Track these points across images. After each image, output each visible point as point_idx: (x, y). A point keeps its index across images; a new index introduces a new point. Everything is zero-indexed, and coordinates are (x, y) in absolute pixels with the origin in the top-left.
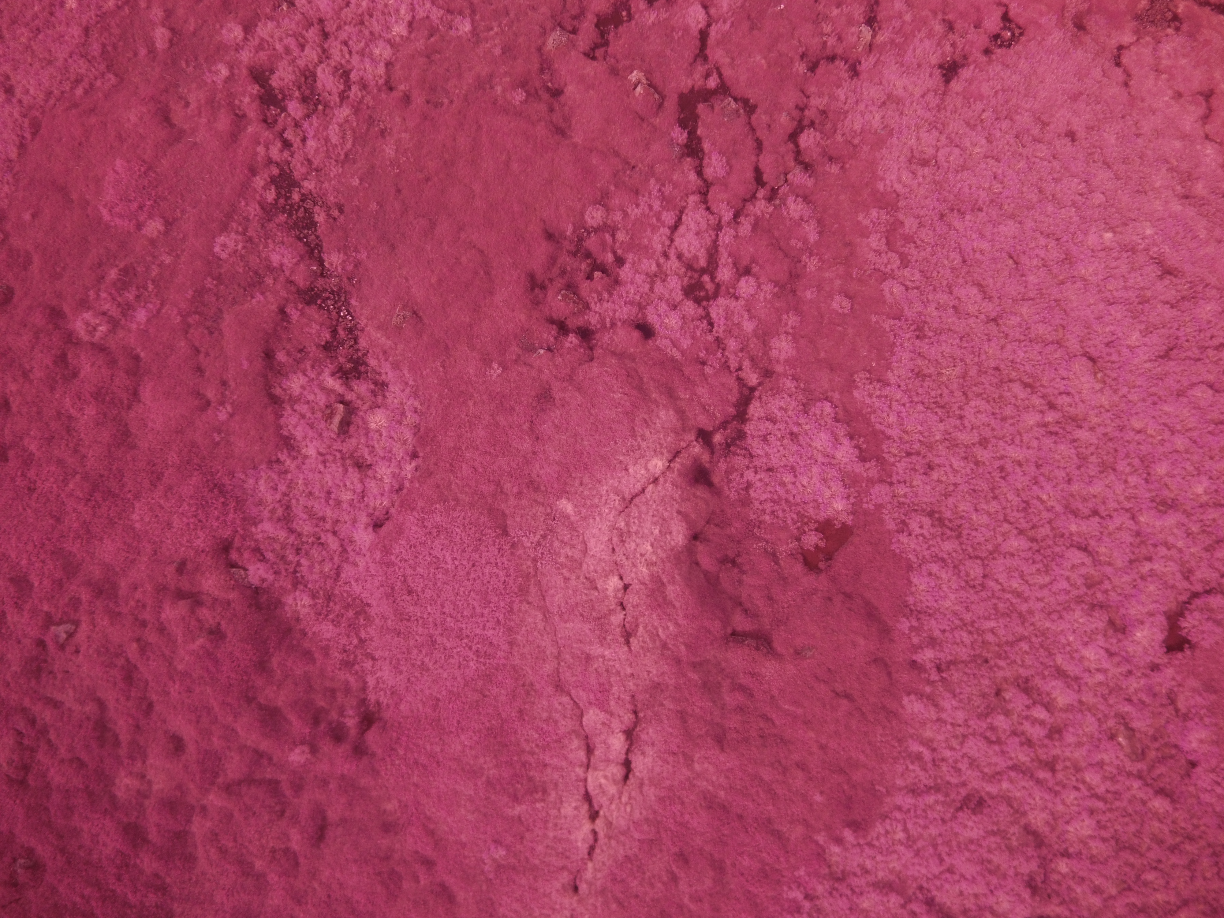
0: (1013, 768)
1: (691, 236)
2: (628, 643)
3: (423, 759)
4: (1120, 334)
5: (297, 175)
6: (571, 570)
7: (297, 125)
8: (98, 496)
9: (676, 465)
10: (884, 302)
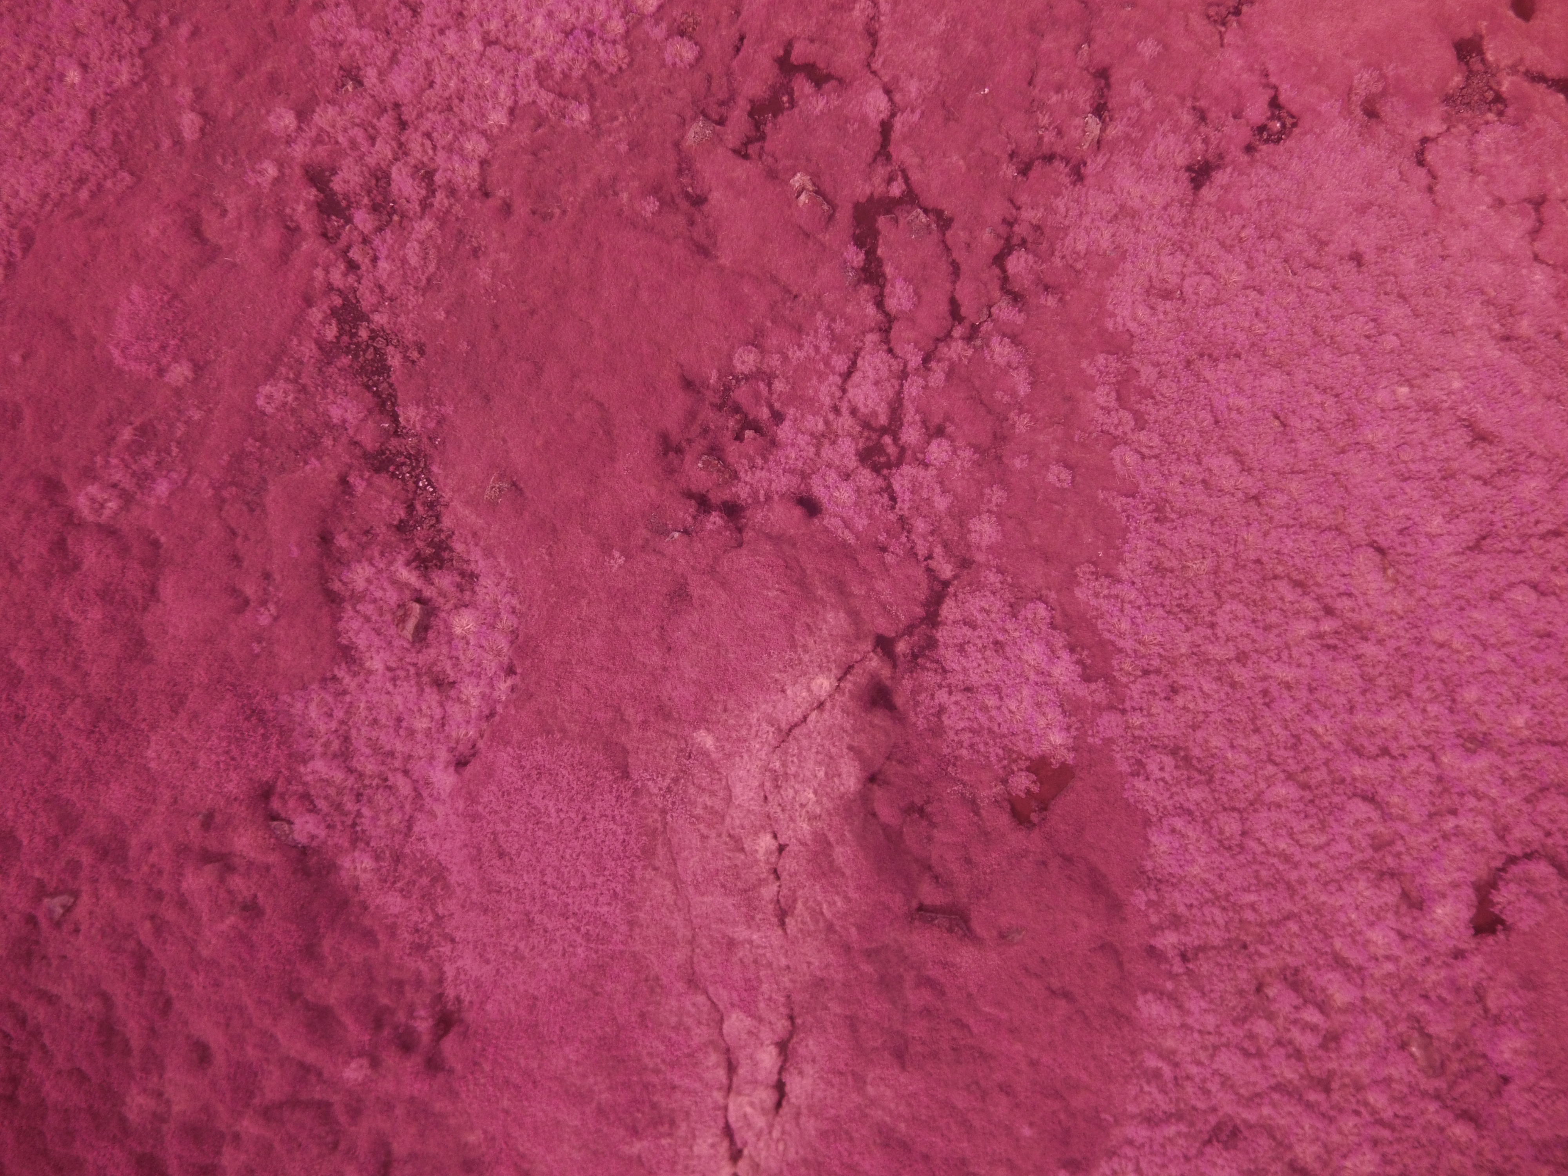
0: (1278, 1088)
1: (868, 387)
2: (782, 924)
3: (515, 1078)
4: (1417, 519)
5: (365, 306)
6: (710, 826)
7: (366, 240)
8: (104, 727)
9: (847, 685)
10: (1114, 474)
